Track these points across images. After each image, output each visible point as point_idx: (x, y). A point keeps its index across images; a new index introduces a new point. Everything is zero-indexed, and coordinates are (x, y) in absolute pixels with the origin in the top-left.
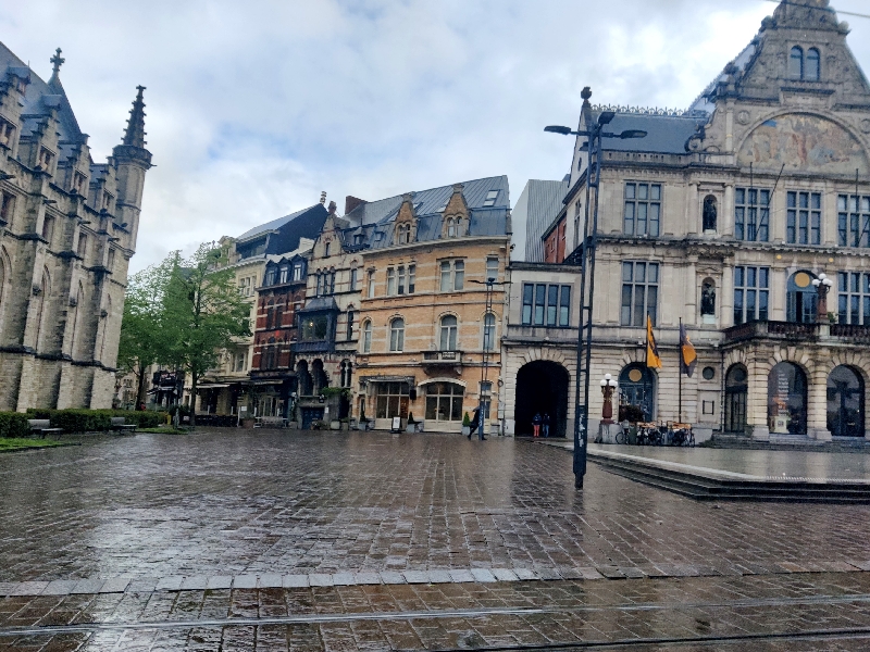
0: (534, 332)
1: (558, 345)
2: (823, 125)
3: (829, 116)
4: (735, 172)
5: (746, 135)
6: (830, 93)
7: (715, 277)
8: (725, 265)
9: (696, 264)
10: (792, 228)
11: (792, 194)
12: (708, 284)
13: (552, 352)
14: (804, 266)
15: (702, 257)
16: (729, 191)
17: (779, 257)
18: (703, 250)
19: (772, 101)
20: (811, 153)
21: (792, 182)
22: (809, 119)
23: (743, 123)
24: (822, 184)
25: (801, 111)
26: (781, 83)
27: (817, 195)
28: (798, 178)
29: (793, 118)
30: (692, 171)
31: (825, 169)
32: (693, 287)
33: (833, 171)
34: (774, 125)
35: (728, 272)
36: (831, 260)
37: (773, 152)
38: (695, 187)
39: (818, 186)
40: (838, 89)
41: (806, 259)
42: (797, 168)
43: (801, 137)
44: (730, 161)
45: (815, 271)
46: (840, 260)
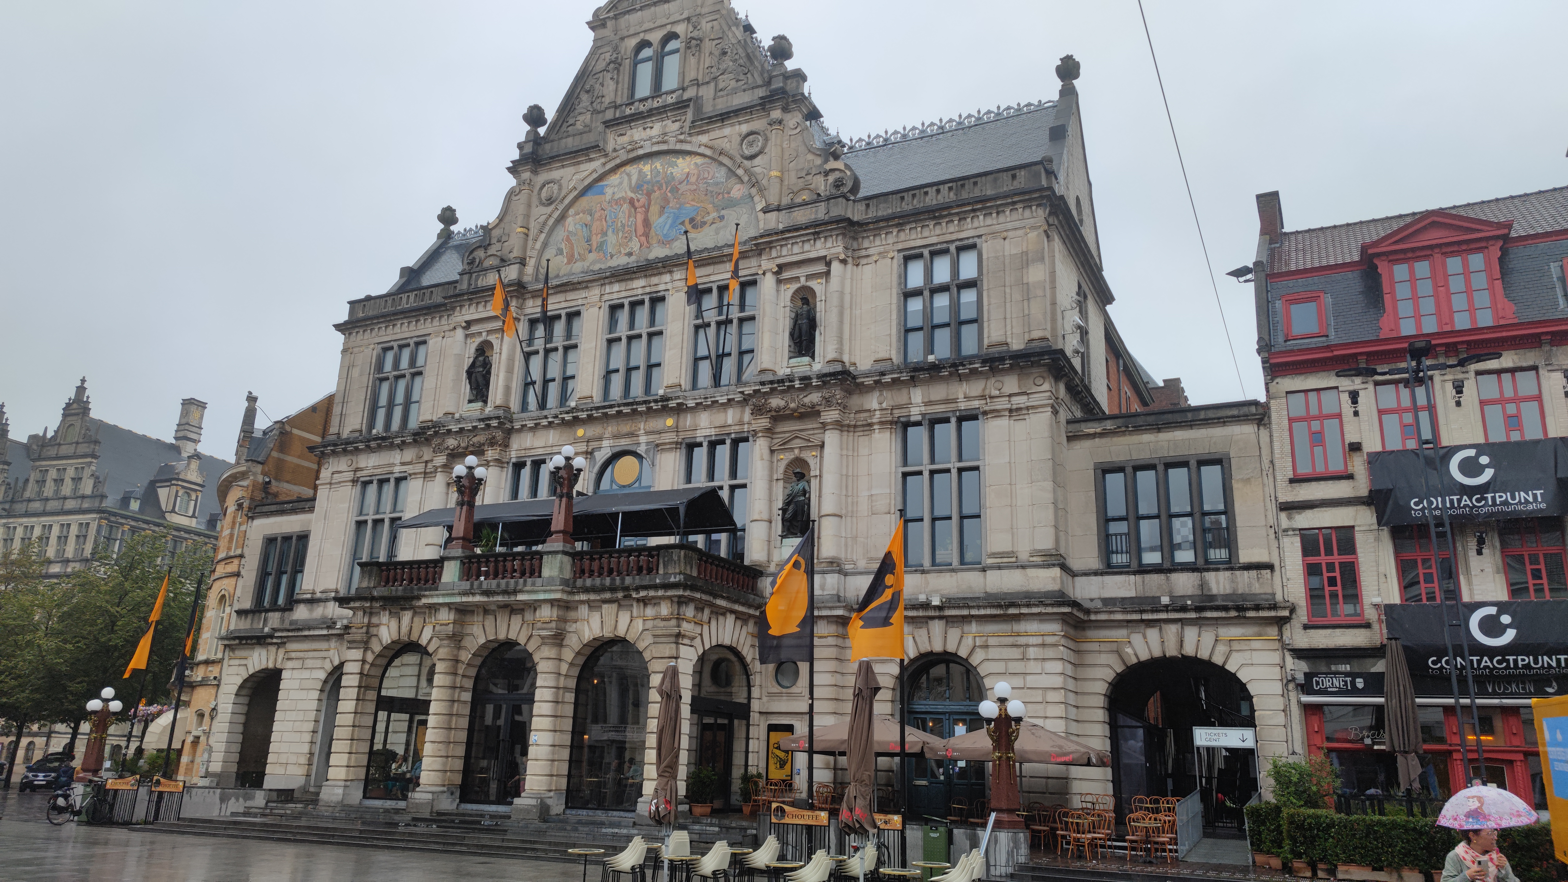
0: (266, 621)
2: (683, 166)
3: (688, 147)
5: (551, 222)
6: (688, 104)
8: (487, 464)
9: (446, 468)
11: (621, 307)
13: (279, 653)
14: (624, 443)
17: (580, 432)
19: (591, 150)
20: (658, 224)
21: (619, 286)
22: (658, 164)
23: (550, 201)
24: (666, 278)
25: (641, 152)
26: (609, 115)
27: (658, 300)
28: (627, 276)
29: (632, 169)
30: (454, 308)
31: (680, 245)
33: (692, 246)
34: (601, 191)
35: (495, 475)
36: (670, 422)
37: (595, 240)
38: (460, 333)
39: (659, 282)
40: (707, 93)
41: (625, 428)
42: (633, 258)
43: (643, 200)
44: (514, 273)
45: (641, 450)
46: (688, 420)
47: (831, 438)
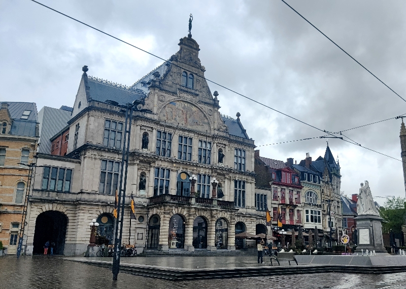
0: (49, 194)
1: (63, 202)
2: (194, 109)
3: (196, 105)
4: (157, 123)
5: (163, 107)
6: (197, 95)
7: (146, 172)
8: (151, 167)
9: (138, 164)
10: (180, 152)
11: (181, 137)
12: (143, 175)
13: (59, 206)
14: (185, 170)
15: (141, 161)
16: (155, 131)
17: (174, 165)
18: (141, 158)
19: (174, 93)
20: (189, 120)
21: (181, 132)
22: (189, 105)
23: (161, 101)
24: (193, 134)
25: (186, 100)
26: (178, 86)
27: (191, 139)
28: (184, 130)
29: (182, 103)
30: (138, 120)
31: (194, 128)
32: (136, 176)
33: (197, 129)
34: (175, 105)
35: (152, 170)
36: (195, 168)
37: (174, 117)
38: (139, 127)
39: (191, 135)
40: (200, 94)
41: (185, 167)
42: (183, 126)
43: (185, 112)
44: (156, 117)
45: (189, 173)
46: (199, 169)
47: (226, 180)
